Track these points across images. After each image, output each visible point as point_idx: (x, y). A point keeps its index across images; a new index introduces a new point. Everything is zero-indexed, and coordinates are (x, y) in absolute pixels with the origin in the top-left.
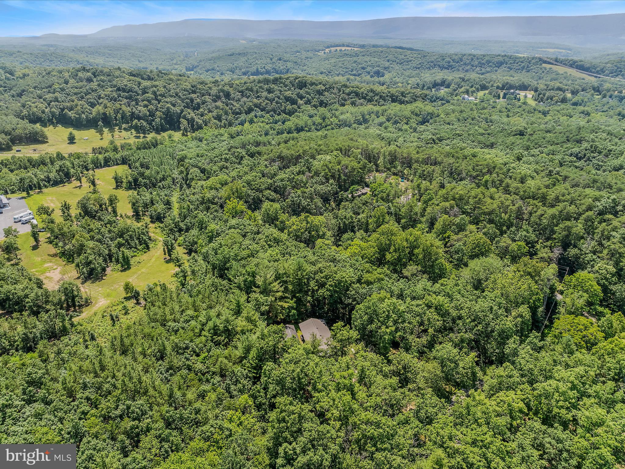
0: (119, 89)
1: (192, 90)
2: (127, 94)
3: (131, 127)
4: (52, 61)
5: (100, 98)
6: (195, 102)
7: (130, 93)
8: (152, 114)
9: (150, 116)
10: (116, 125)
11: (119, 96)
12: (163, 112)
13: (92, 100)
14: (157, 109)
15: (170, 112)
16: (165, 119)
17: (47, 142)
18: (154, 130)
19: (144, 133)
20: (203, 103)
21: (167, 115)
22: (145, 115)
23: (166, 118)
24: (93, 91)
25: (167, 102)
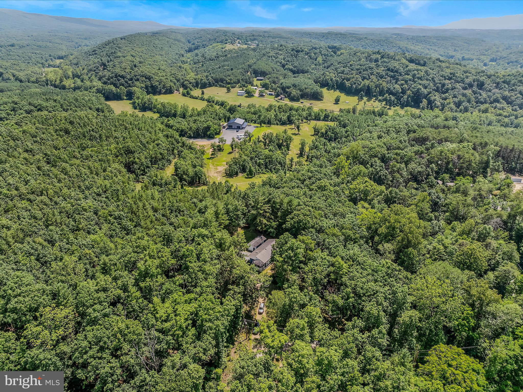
0: (388, 70)
1: (449, 77)
2: (392, 74)
3: (384, 100)
4: (382, 45)
5: (372, 74)
6: (446, 87)
7: (395, 73)
8: (404, 92)
9: (401, 93)
10: (375, 96)
11: (387, 75)
12: (413, 92)
13: (365, 75)
14: (409, 89)
15: (419, 92)
16: (412, 98)
17: (322, 100)
18: (400, 104)
19: (390, 106)
20: (452, 89)
21: (415, 95)
22: (397, 92)
23: (414, 96)
24: (370, 69)
25: (420, 84)
